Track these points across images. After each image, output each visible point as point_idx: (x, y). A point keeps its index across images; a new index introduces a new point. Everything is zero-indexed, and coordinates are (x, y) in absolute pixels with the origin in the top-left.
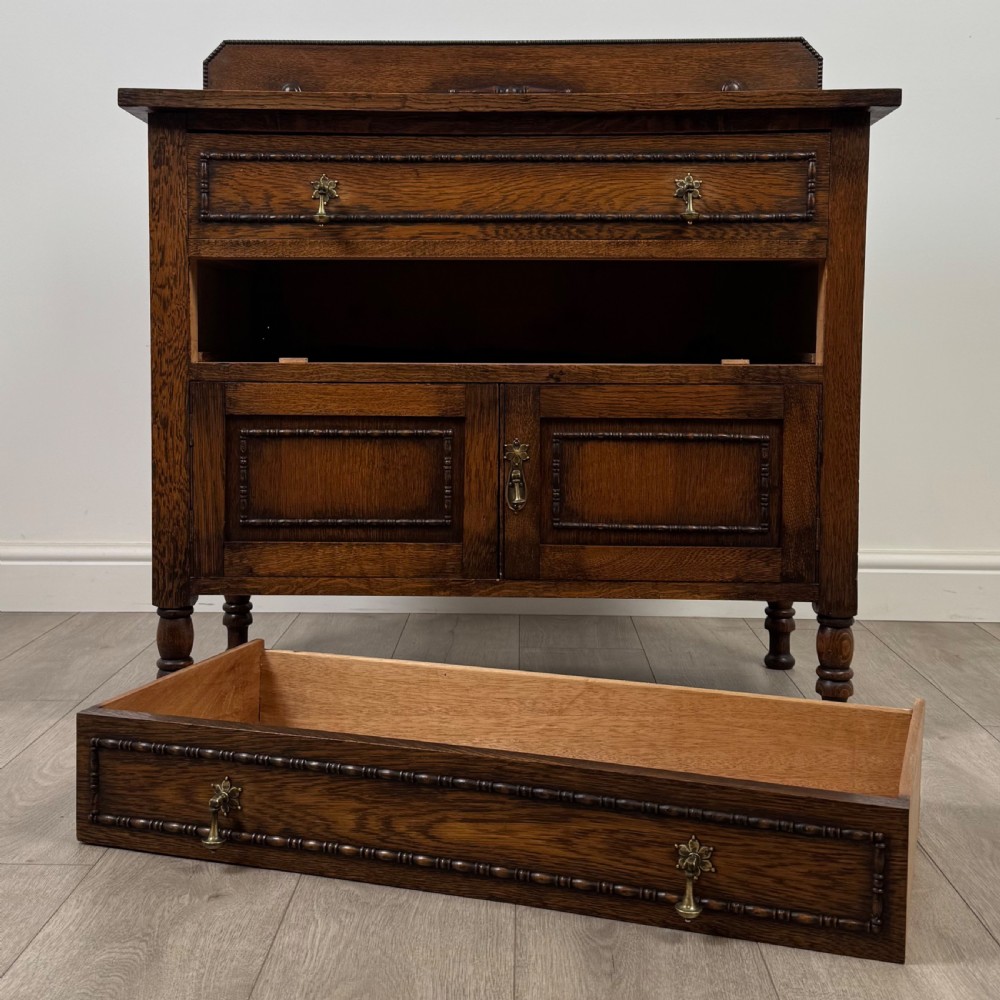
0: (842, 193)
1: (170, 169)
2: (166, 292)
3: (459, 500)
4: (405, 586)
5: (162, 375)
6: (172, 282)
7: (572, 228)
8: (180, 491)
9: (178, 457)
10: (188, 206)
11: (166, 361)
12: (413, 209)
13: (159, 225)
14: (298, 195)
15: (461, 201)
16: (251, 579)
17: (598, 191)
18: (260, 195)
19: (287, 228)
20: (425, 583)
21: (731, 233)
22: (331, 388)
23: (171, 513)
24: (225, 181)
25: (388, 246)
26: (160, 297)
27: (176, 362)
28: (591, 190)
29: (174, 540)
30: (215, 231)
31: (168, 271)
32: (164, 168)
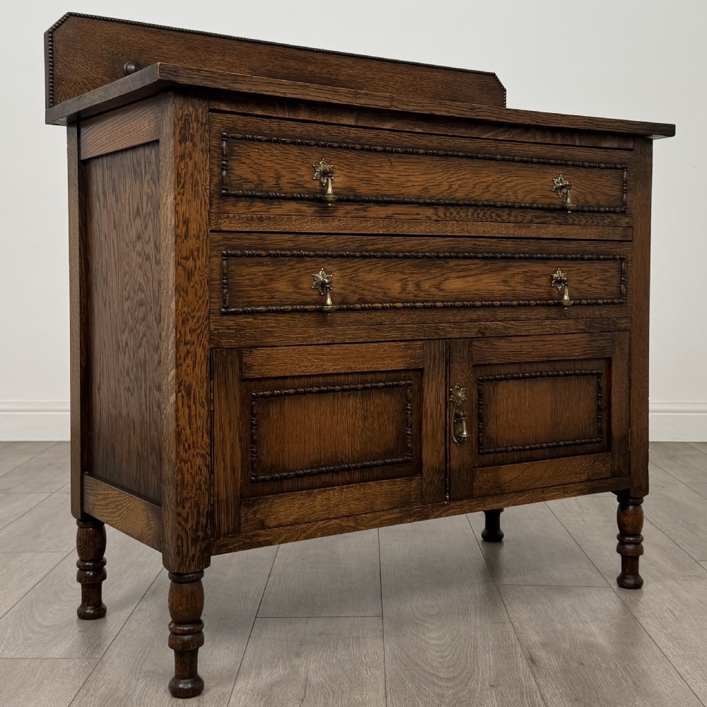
0: (639, 195)
1: (194, 145)
2: (190, 264)
3: (419, 439)
4: (382, 518)
5: (186, 344)
6: (195, 253)
7: (493, 213)
8: (202, 456)
9: (200, 423)
10: (211, 182)
11: (190, 330)
12: (388, 193)
13: (184, 198)
14: (302, 176)
15: (421, 187)
16: (263, 532)
17: (509, 185)
18: (271, 175)
19: (293, 206)
20: (396, 514)
21: (584, 221)
22: (327, 349)
23: (193, 478)
24: (243, 159)
25: (369, 224)
26: (184, 268)
27: (198, 331)
28: (504, 183)
29: (197, 504)
30: (233, 206)
31: (192, 243)
32: (189, 144)
